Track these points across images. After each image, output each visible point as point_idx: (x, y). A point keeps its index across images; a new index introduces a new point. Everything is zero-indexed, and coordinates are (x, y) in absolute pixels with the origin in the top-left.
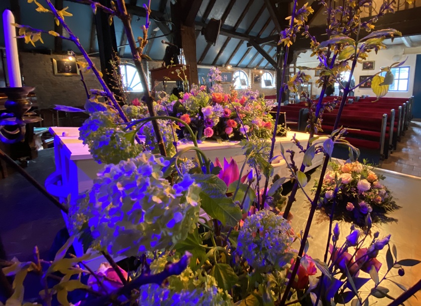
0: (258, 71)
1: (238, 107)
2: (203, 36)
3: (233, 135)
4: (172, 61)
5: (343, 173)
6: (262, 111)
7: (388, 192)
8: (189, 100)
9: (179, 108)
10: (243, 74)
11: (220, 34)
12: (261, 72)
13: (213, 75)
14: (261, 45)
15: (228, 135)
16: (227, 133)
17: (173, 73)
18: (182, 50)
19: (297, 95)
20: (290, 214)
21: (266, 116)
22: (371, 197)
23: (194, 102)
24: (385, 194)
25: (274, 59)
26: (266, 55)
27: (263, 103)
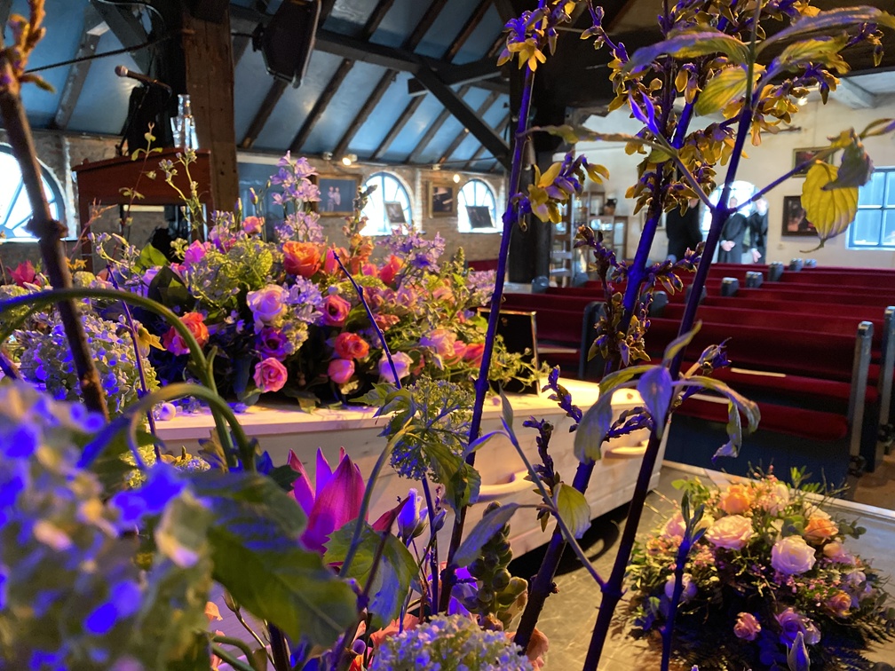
0: (445, 175)
1: (371, 292)
2: (259, 53)
3: (354, 386)
4: (149, 137)
5: (725, 514)
6: (455, 308)
7: (871, 577)
8: (203, 263)
9: (169, 293)
10: (395, 184)
11: (317, 47)
12: (456, 178)
13: (290, 180)
14: (455, 87)
15: (338, 387)
16: (336, 377)
17: (152, 175)
18: (184, 101)
19: (577, 258)
20: (538, 637)
21: (470, 323)
22: (818, 595)
23: (222, 272)
24: (863, 584)
25: (501, 135)
26: (472, 122)
27: (459, 279)
